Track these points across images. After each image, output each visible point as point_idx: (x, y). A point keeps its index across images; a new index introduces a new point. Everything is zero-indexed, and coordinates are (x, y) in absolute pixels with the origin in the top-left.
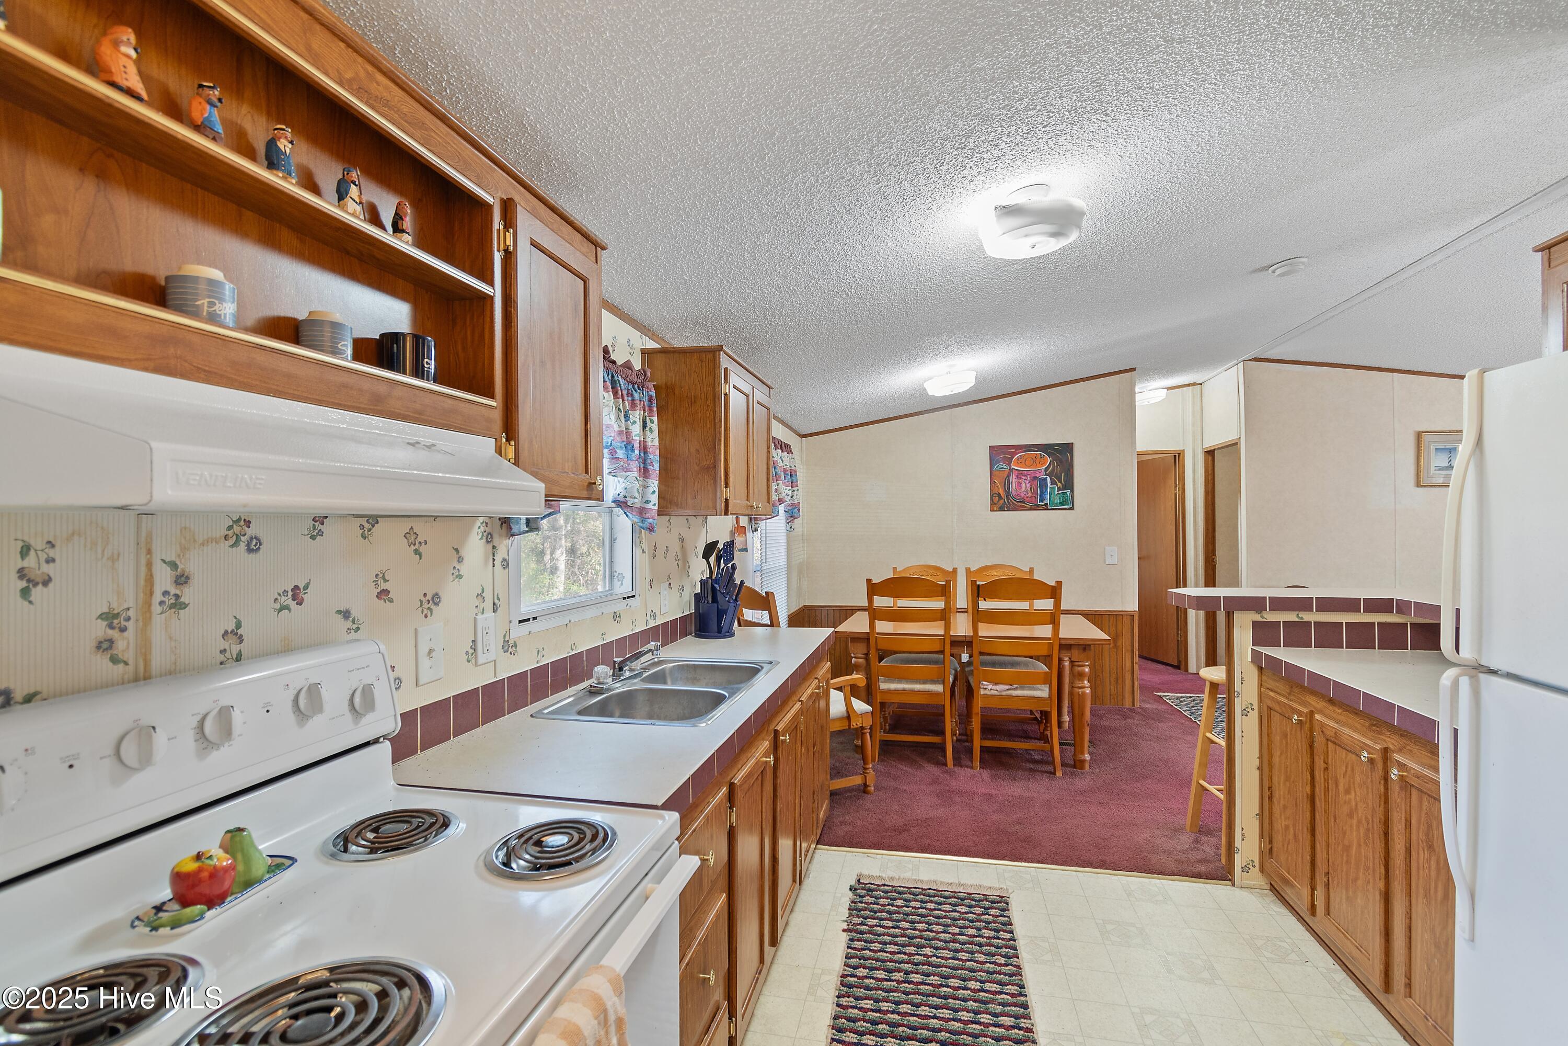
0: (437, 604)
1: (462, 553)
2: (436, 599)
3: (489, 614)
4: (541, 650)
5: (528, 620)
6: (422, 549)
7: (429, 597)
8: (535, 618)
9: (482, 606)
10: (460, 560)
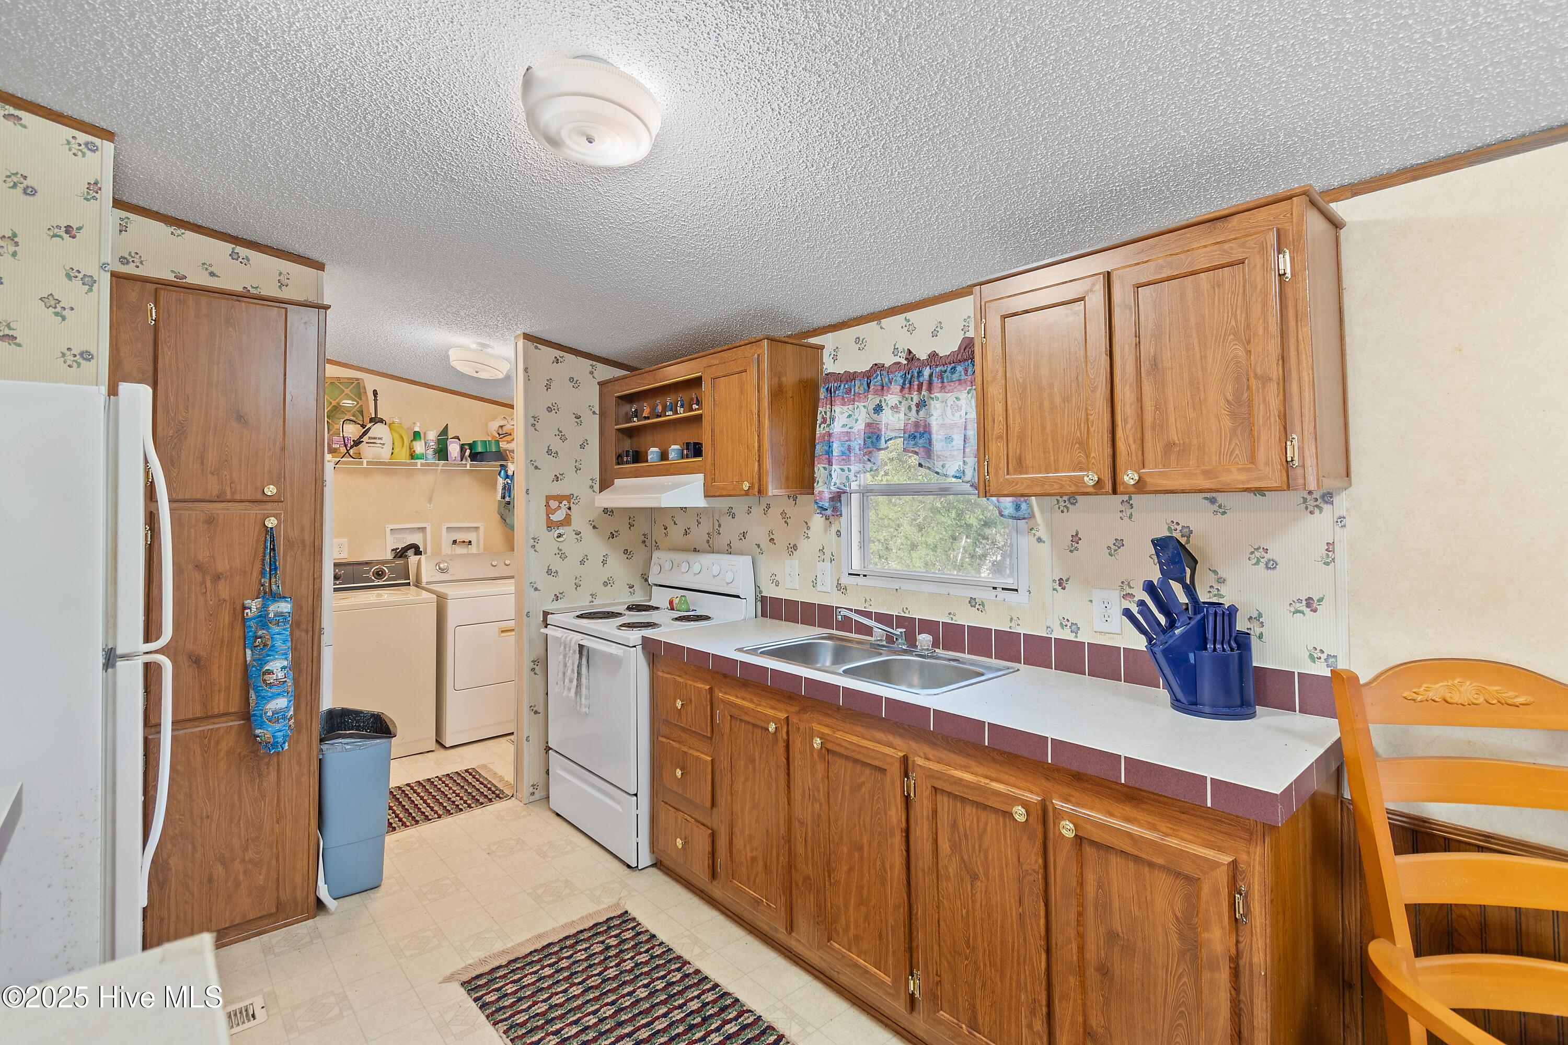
0: (795, 550)
1: (809, 524)
2: (795, 547)
3: (827, 563)
4: (868, 600)
5: (859, 575)
6: (788, 521)
7: (792, 546)
8: (865, 576)
9: (823, 557)
10: (808, 528)
